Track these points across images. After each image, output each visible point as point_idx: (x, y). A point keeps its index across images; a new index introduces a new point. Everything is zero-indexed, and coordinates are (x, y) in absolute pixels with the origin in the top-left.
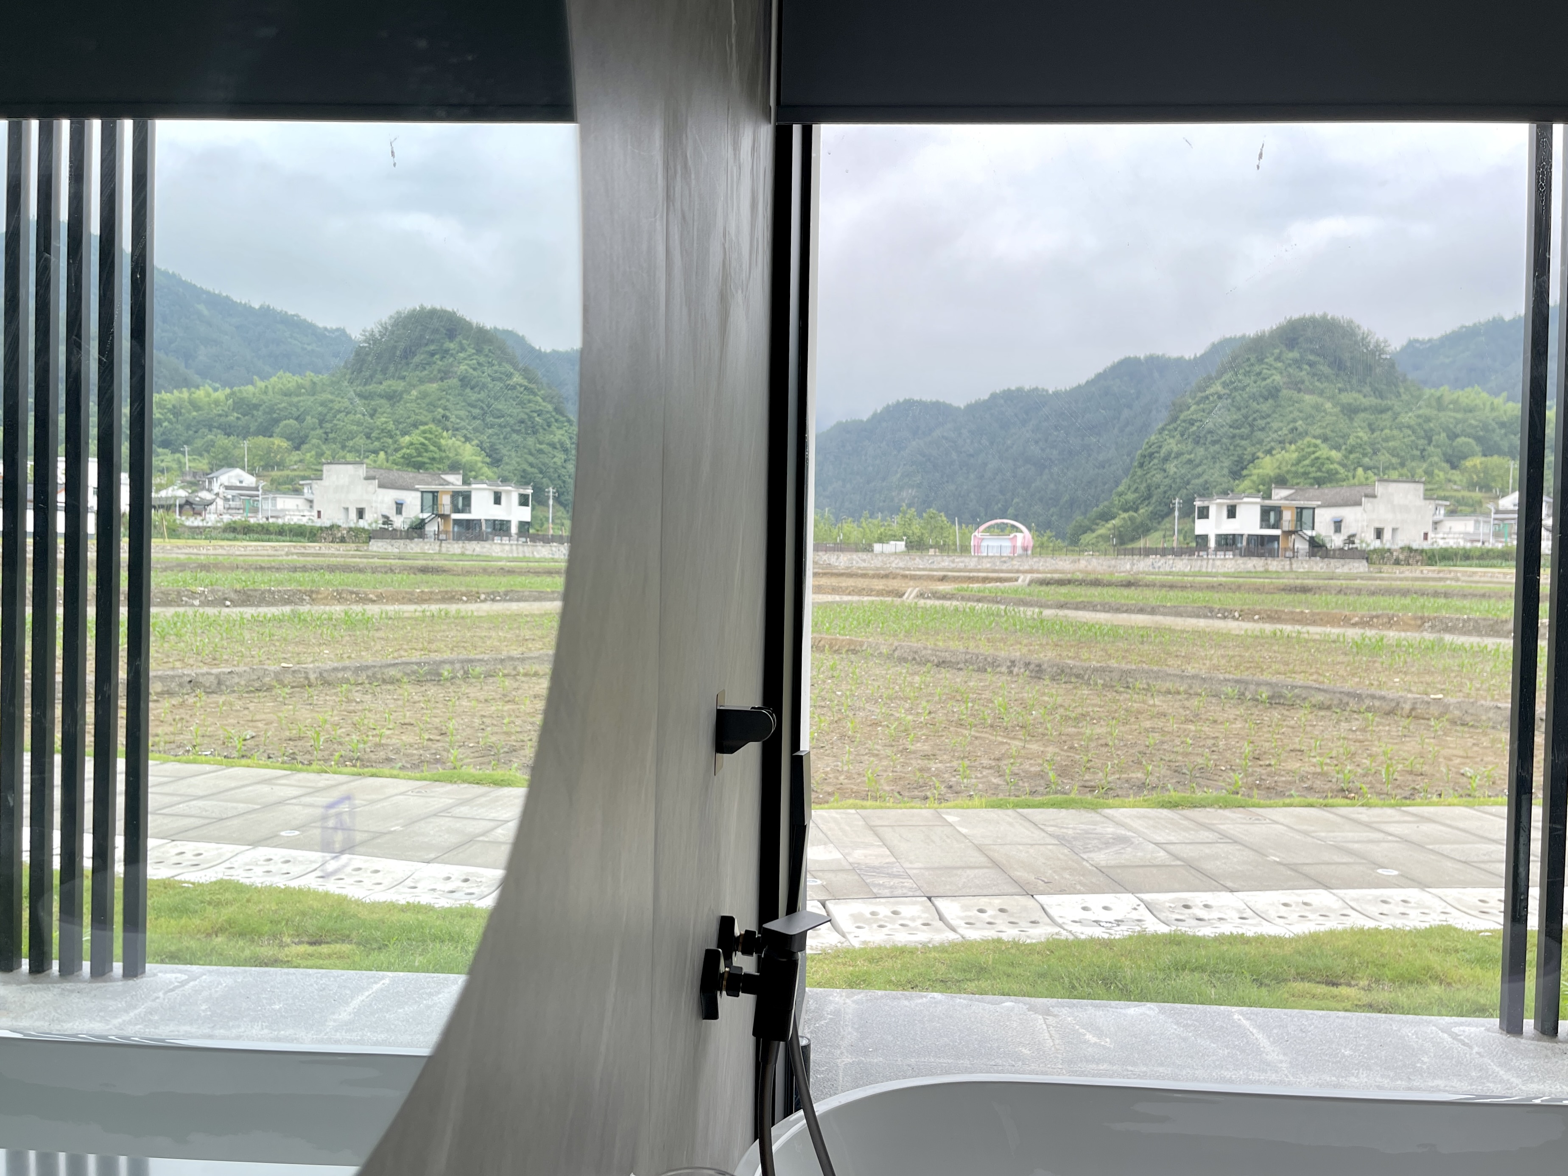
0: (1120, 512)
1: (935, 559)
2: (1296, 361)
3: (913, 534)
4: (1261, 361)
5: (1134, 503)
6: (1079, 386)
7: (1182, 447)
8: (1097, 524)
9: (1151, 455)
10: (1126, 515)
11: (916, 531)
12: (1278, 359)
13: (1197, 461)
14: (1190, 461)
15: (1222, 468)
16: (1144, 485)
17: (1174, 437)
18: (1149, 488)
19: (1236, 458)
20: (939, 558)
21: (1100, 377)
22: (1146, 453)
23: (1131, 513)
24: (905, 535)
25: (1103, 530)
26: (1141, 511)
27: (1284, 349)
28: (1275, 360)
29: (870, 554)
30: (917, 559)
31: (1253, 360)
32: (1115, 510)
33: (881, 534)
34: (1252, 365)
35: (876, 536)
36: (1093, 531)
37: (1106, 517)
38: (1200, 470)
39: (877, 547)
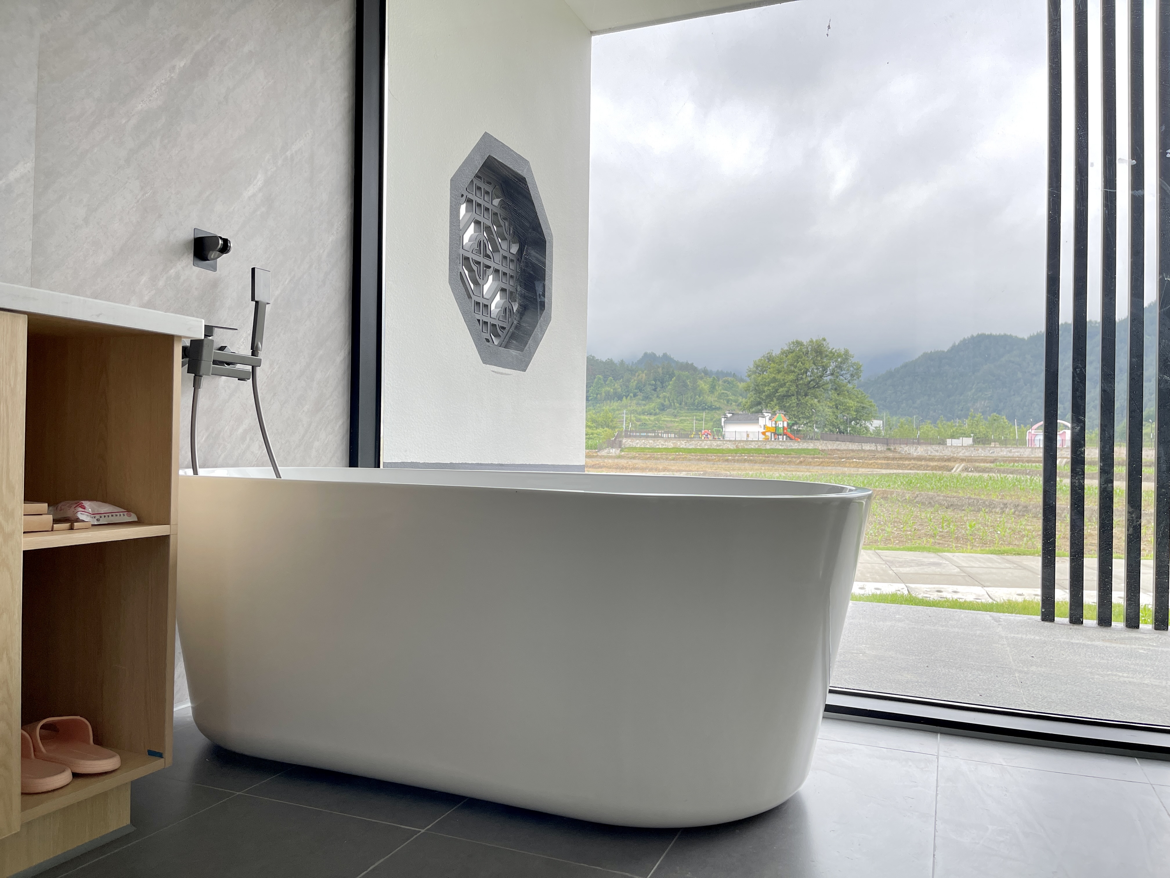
1: (995, 449)
3: (980, 432)
11: (981, 430)
20: (999, 449)
24: (972, 433)
29: (941, 447)
30: (980, 450)
33: (953, 432)
35: (949, 434)
39: (949, 442)
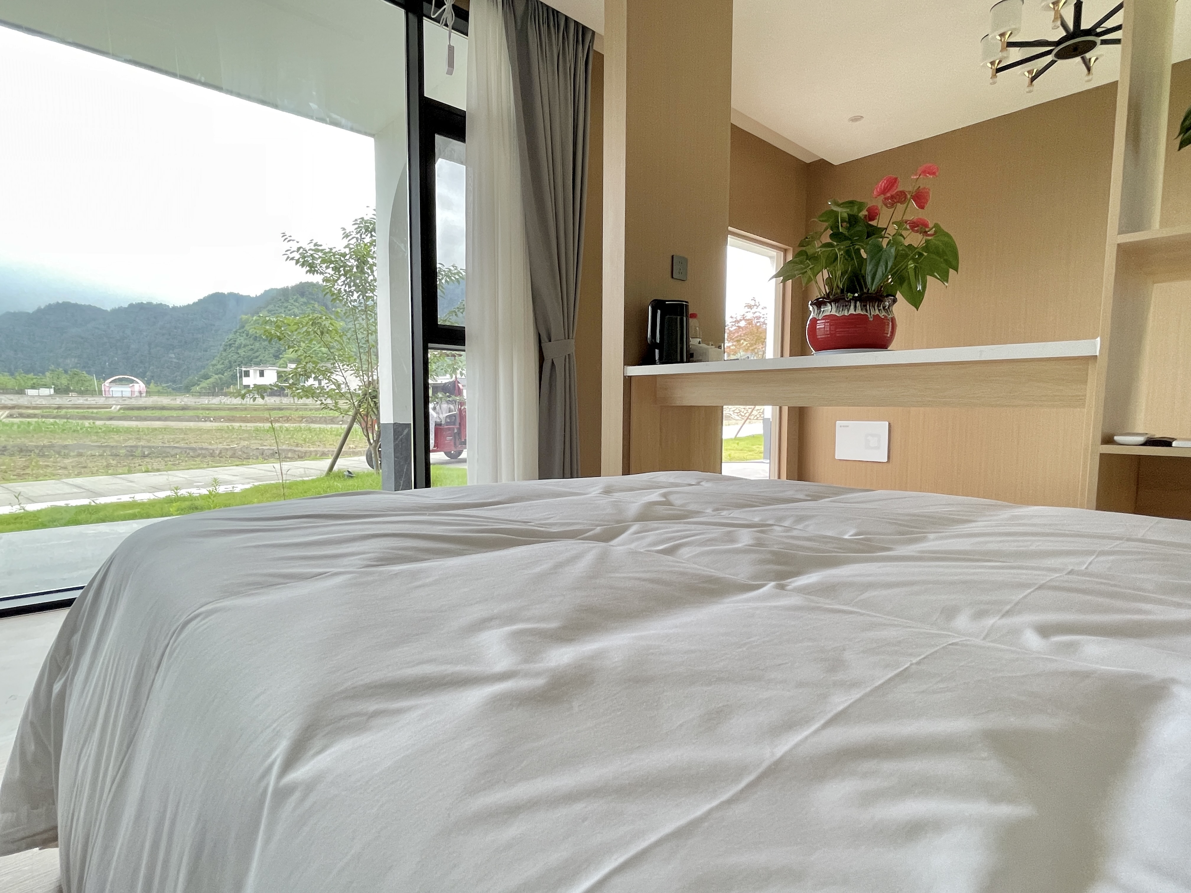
0: (214, 375)
2: (305, 303)
3: (61, 384)
4: (287, 301)
5: (222, 370)
6: (189, 305)
7: (248, 342)
8: (201, 381)
9: (230, 345)
10: (217, 376)
11: (63, 382)
12: (296, 301)
13: (255, 350)
14: (252, 349)
15: (269, 354)
16: (227, 361)
17: (243, 336)
18: (230, 362)
19: (276, 349)
20: (75, 398)
21: (200, 301)
22: (228, 344)
23: (220, 376)
24: (54, 385)
25: (205, 384)
26: (225, 374)
27: (299, 296)
28: (294, 301)
29: (17, 396)
31: (283, 300)
32: (210, 374)
33: (33, 383)
34: (283, 302)
35: (29, 385)
36: (199, 385)
37: (206, 377)
38: (257, 354)
39: (30, 392)
